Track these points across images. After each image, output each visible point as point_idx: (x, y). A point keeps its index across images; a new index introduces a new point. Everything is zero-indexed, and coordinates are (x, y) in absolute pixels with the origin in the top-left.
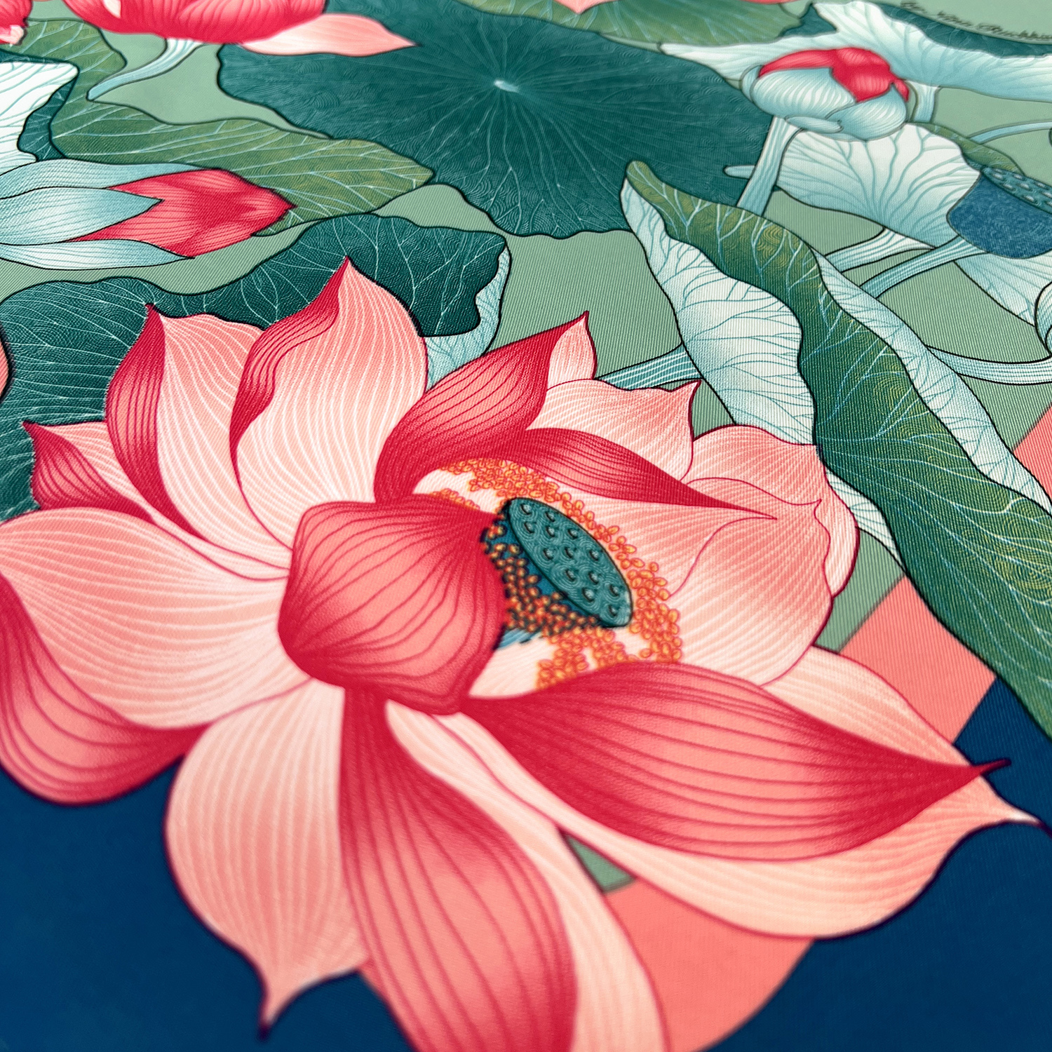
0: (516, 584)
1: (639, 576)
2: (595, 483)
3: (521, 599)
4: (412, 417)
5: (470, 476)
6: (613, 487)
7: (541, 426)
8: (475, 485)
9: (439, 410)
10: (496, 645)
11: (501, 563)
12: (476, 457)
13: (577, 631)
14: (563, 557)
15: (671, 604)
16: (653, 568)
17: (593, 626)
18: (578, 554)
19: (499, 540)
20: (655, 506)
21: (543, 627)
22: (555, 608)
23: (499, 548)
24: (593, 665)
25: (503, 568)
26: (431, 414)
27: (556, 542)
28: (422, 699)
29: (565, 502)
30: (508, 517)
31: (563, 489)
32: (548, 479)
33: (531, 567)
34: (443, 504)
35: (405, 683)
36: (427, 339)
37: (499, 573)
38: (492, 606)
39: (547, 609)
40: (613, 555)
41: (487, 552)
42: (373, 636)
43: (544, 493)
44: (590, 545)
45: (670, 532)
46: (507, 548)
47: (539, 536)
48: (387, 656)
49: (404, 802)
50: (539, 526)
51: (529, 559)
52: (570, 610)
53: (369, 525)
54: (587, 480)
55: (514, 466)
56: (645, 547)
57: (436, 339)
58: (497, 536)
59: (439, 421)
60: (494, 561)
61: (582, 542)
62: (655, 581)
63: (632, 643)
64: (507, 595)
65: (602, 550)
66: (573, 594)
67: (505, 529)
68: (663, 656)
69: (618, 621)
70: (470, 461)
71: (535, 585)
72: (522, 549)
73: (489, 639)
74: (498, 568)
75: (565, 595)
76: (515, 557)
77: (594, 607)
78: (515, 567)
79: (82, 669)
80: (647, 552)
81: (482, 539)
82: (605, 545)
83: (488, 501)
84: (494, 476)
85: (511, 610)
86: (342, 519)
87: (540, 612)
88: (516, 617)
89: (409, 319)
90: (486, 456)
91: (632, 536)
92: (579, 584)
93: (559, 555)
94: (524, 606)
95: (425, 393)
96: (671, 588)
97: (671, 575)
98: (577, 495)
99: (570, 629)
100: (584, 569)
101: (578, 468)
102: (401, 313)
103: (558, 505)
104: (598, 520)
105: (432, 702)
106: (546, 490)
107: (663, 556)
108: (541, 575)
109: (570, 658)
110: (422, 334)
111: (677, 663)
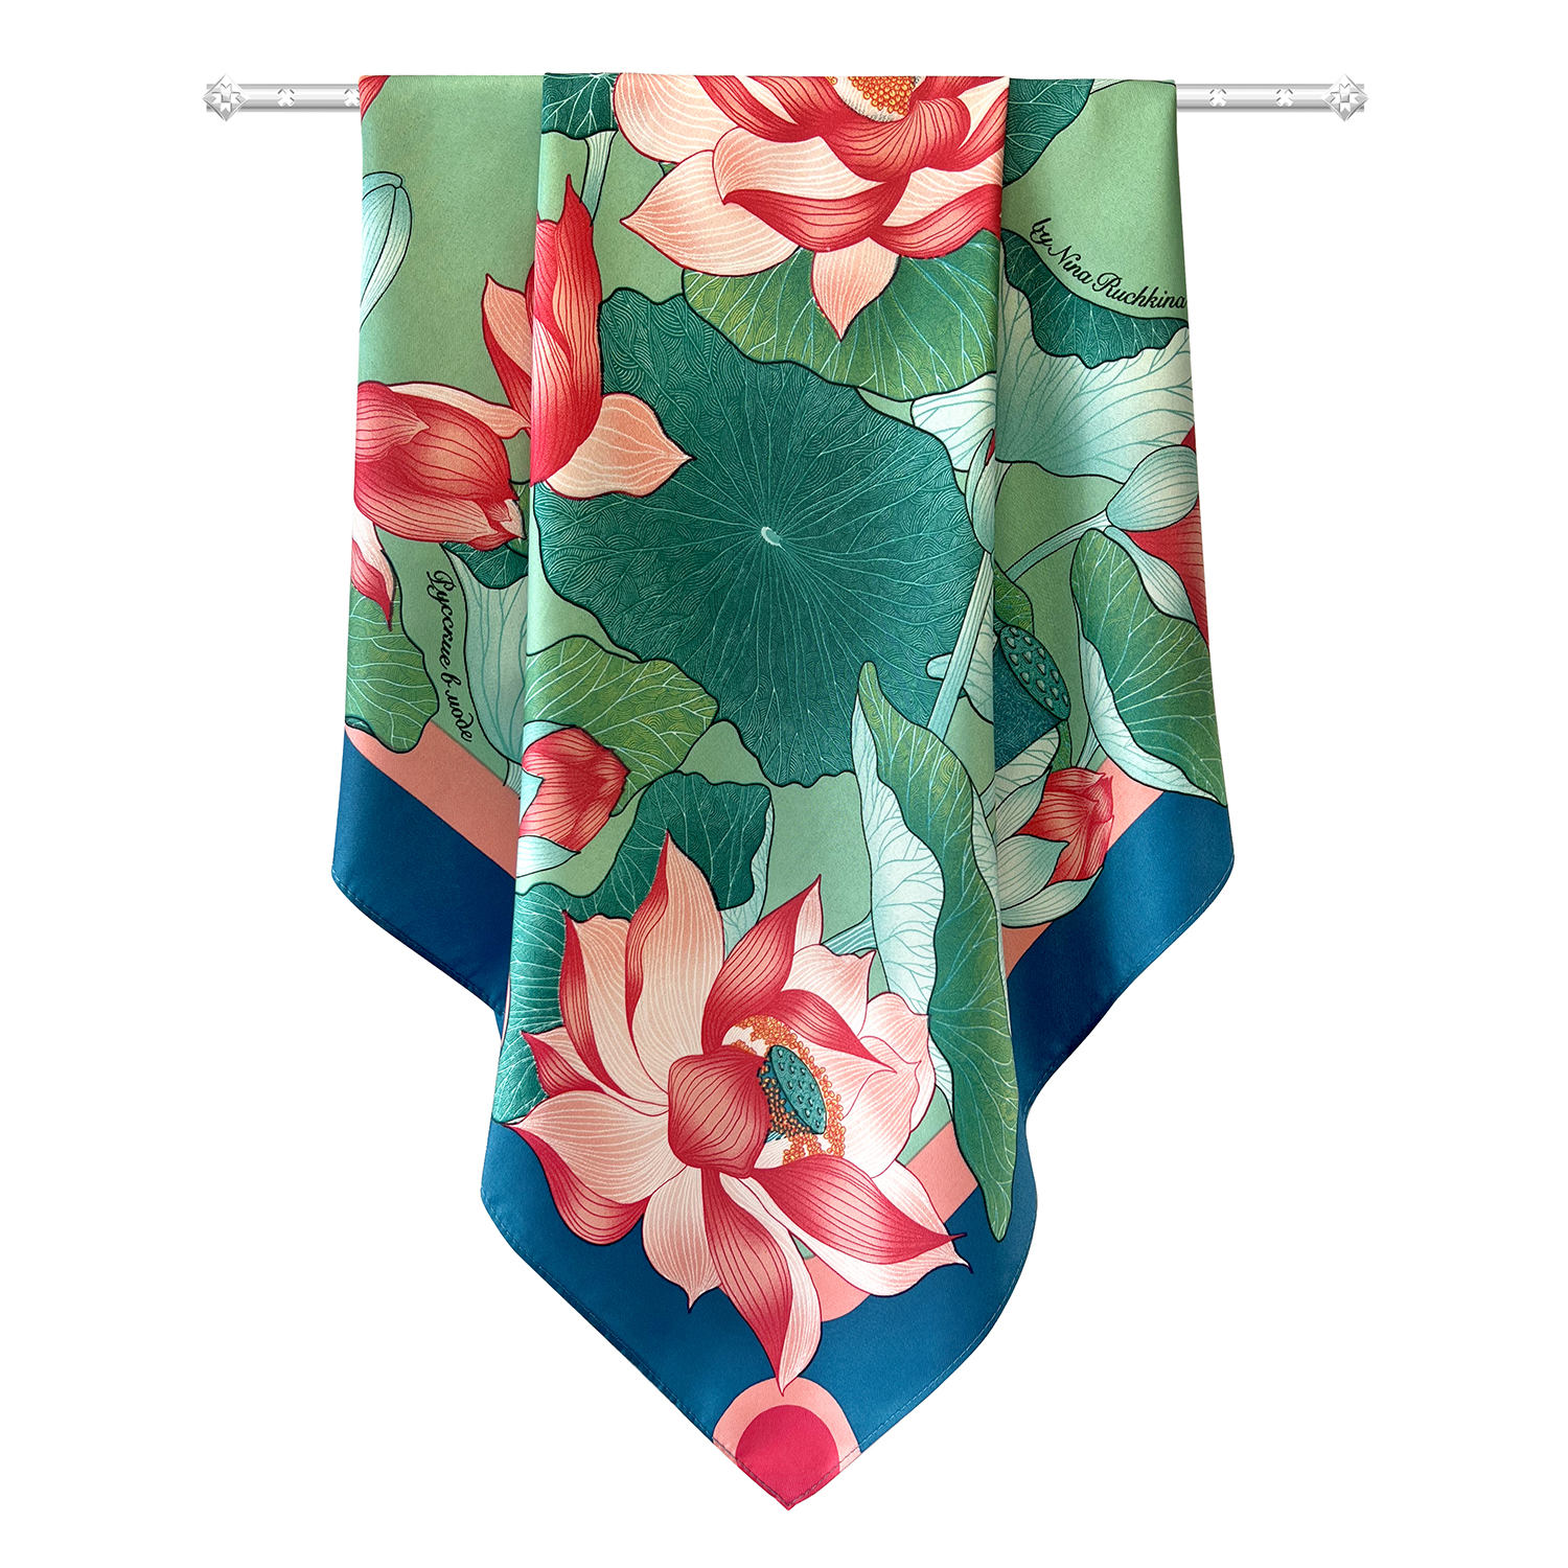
0: (774, 1105)
1: (831, 1103)
2: (816, 1035)
3: (776, 1115)
4: (718, 985)
5: (750, 1030)
6: (824, 1038)
7: (789, 988)
8: (753, 1035)
9: (733, 976)
10: (765, 1142)
11: (767, 1091)
12: (754, 1015)
13: (801, 1134)
14: (798, 1087)
15: (843, 1123)
16: (838, 1098)
17: (808, 1132)
18: (805, 1086)
19: (767, 1075)
20: (843, 1054)
21: (785, 1131)
22: (792, 1120)
23: (767, 1080)
24: (807, 1155)
25: (768, 1094)
26: (728, 982)
27: (795, 1077)
28: (734, 1170)
29: (800, 1049)
30: (771, 1059)
31: (800, 1038)
32: (792, 1031)
33: (781, 1094)
34: (737, 1050)
35: (727, 1162)
36: (722, 912)
37: (767, 1097)
38: (763, 1118)
39: (788, 1121)
40: (821, 1087)
41: (761, 1084)
42: (711, 1138)
43: (789, 1042)
44: (811, 1081)
45: (848, 1074)
46: (770, 1081)
47: (786, 1072)
48: (718, 1149)
49: (730, 1220)
50: (786, 1065)
51: (781, 1089)
52: (798, 1122)
53: (702, 1070)
54: (811, 1032)
55: (774, 1021)
56: (837, 1083)
57: (727, 911)
58: (765, 1072)
59: (733, 986)
60: (764, 1089)
61: (807, 1078)
62: (838, 1107)
63: (825, 1144)
64: (771, 1113)
65: (816, 1084)
66: (800, 1111)
67: (769, 1068)
68: (836, 1152)
69: (819, 1131)
70: (751, 1019)
71: (783, 1105)
72: (778, 1082)
73: (763, 1137)
74: (766, 1094)
75: (796, 1112)
76: (774, 1087)
77: (809, 1121)
78: (775, 1094)
79: (596, 1184)
80: (837, 1086)
81: (758, 1075)
82: (818, 1081)
83: (760, 1048)
84: (764, 1029)
85: (772, 1121)
86: (688, 1069)
87: (785, 1122)
88: (775, 1126)
89: (710, 893)
90: (759, 1013)
91: (831, 1076)
92: (804, 1106)
93: (796, 1086)
94: (778, 1118)
95: (724, 963)
96: (844, 1113)
97: (845, 1104)
98: (807, 1043)
99: (798, 1133)
100: (807, 1097)
101: (807, 1023)
102: (705, 888)
103: (795, 1051)
104: (816, 1063)
105: (739, 1171)
106: (790, 1039)
107: (844, 1090)
108: (787, 1099)
109: (797, 1149)
110: (719, 909)
111: (841, 1157)
